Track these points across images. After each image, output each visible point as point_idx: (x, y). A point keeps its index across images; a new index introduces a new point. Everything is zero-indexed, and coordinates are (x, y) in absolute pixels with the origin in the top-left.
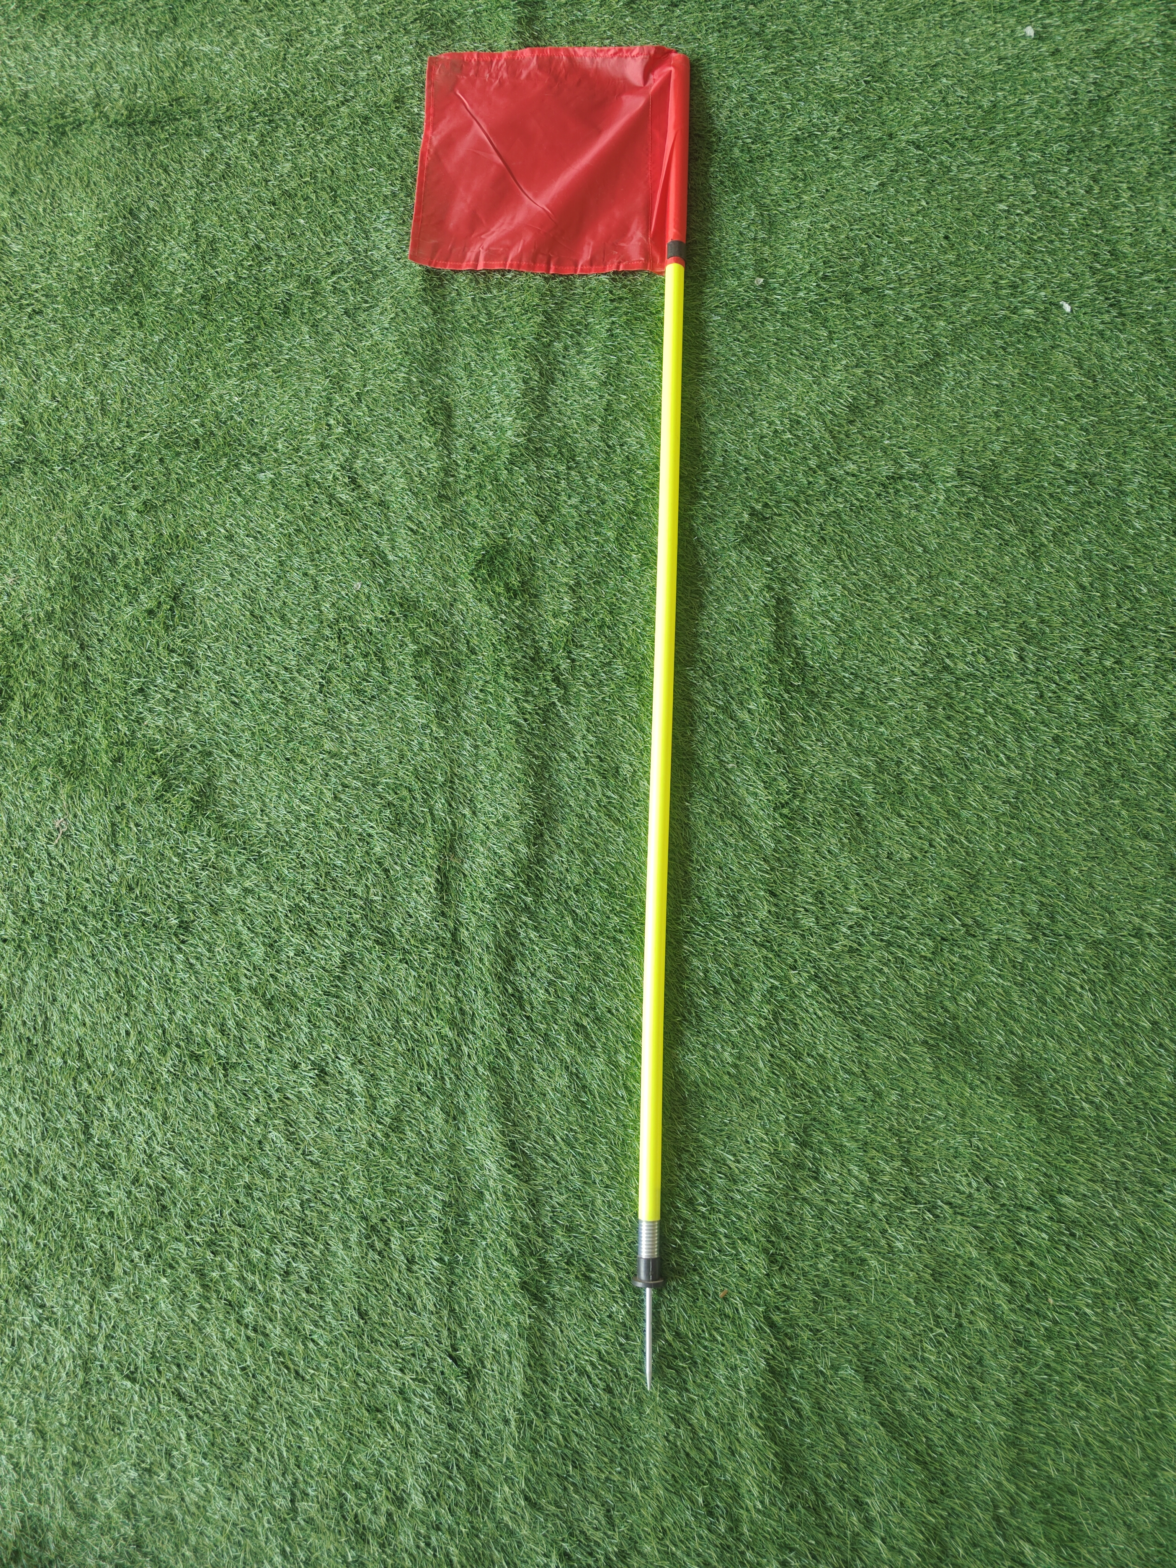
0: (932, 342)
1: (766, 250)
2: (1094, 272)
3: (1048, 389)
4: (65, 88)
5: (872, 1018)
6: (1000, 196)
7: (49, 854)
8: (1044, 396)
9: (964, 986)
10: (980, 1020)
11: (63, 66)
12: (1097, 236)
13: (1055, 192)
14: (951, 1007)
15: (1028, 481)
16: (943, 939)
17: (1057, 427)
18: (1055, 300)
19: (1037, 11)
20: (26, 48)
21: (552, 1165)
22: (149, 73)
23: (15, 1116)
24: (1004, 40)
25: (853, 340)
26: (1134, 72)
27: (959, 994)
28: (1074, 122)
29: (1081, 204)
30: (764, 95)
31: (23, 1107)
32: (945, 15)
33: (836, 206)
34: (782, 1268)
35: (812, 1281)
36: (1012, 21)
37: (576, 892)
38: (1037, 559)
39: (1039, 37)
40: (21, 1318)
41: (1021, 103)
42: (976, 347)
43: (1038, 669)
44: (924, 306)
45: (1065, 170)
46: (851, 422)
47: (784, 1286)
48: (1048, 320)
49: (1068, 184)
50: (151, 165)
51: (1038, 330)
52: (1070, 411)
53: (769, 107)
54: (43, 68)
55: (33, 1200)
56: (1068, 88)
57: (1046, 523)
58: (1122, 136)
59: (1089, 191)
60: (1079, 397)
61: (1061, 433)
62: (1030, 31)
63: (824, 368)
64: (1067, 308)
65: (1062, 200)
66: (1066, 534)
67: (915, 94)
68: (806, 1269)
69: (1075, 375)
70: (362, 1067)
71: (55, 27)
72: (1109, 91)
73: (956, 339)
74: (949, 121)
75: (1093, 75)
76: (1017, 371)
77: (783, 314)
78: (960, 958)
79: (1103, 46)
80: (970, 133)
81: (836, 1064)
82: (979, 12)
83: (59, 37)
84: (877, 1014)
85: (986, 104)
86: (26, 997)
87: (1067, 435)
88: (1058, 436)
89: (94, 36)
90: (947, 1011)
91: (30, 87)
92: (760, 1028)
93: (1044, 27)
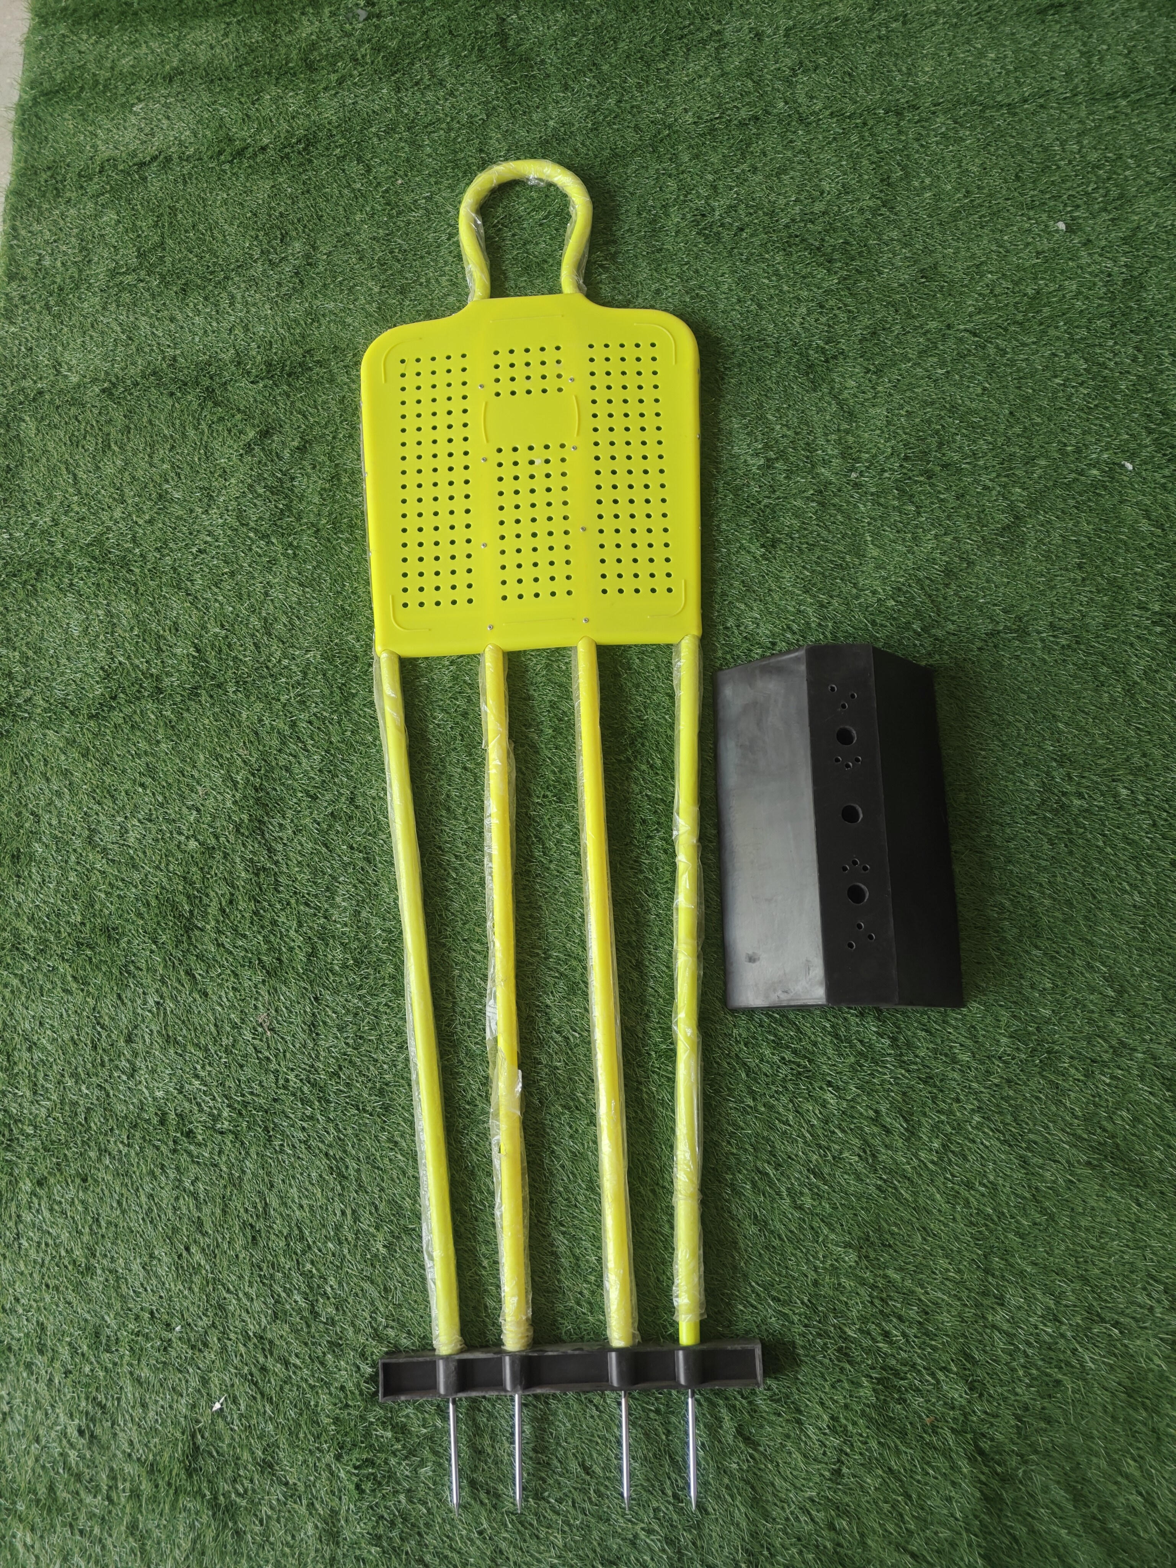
0: (1012, 507)
1: (850, 439)
2: (1150, 432)
3: (1121, 540)
4: (208, 350)
5: (1035, 1143)
6: (1054, 371)
7: (255, 1048)
8: (1119, 547)
9: (1118, 1106)
10: (1138, 1137)
11: (206, 332)
12: (1147, 399)
13: (1104, 363)
14: (1109, 1126)
15: (1116, 626)
16: (1093, 1061)
17: (1136, 573)
18: (1117, 461)
19: (1066, 205)
20: (172, 319)
21: (751, 1309)
22: (282, 331)
23: (244, 1300)
24: (1039, 235)
25: (938, 513)
26: (1160, 252)
27: (1114, 1113)
28: (1113, 299)
29: (1128, 372)
30: (831, 303)
31: (253, 1292)
32: (984, 216)
33: (908, 394)
34: (981, 1395)
35: (1013, 1405)
36: (1044, 216)
37: (746, 1045)
38: (1132, 697)
39: (1070, 229)
40: (266, 1497)
41: (1061, 288)
42: (1051, 509)
43: (1148, 799)
44: (998, 476)
45: (1111, 343)
46: (947, 585)
47: (986, 1413)
48: (1113, 478)
49: (1115, 355)
50: (292, 413)
51: (1105, 488)
52: (1145, 559)
53: (837, 312)
54: (189, 334)
55: (269, 1381)
56: (1102, 272)
57: (1137, 663)
58: (1157, 308)
59: (1134, 360)
60: (1151, 546)
61: (1141, 579)
62: (1061, 226)
63: (914, 538)
64: (1130, 467)
65: (1111, 370)
66: (1157, 671)
67: (965, 289)
68: (1006, 1394)
69: (1145, 526)
70: (564, 1229)
71: (196, 298)
72: (1140, 271)
73: (1033, 503)
74: (999, 309)
75: (1123, 259)
76: (1091, 527)
77: (872, 494)
78: (1111, 1078)
79: (1129, 233)
80: (1020, 317)
81: (1008, 1190)
82: (1012, 210)
83: (200, 307)
84: (1039, 1139)
85: (1030, 291)
86: (247, 1186)
87: (1145, 581)
88: (1138, 581)
89: (232, 304)
90: (1105, 1130)
91: (178, 352)
92: (933, 1162)
93: (1073, 219)
